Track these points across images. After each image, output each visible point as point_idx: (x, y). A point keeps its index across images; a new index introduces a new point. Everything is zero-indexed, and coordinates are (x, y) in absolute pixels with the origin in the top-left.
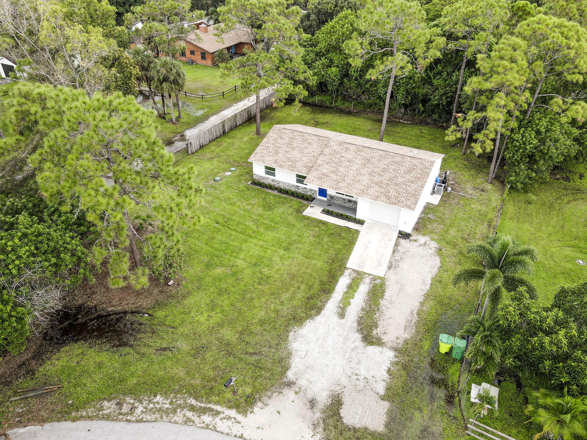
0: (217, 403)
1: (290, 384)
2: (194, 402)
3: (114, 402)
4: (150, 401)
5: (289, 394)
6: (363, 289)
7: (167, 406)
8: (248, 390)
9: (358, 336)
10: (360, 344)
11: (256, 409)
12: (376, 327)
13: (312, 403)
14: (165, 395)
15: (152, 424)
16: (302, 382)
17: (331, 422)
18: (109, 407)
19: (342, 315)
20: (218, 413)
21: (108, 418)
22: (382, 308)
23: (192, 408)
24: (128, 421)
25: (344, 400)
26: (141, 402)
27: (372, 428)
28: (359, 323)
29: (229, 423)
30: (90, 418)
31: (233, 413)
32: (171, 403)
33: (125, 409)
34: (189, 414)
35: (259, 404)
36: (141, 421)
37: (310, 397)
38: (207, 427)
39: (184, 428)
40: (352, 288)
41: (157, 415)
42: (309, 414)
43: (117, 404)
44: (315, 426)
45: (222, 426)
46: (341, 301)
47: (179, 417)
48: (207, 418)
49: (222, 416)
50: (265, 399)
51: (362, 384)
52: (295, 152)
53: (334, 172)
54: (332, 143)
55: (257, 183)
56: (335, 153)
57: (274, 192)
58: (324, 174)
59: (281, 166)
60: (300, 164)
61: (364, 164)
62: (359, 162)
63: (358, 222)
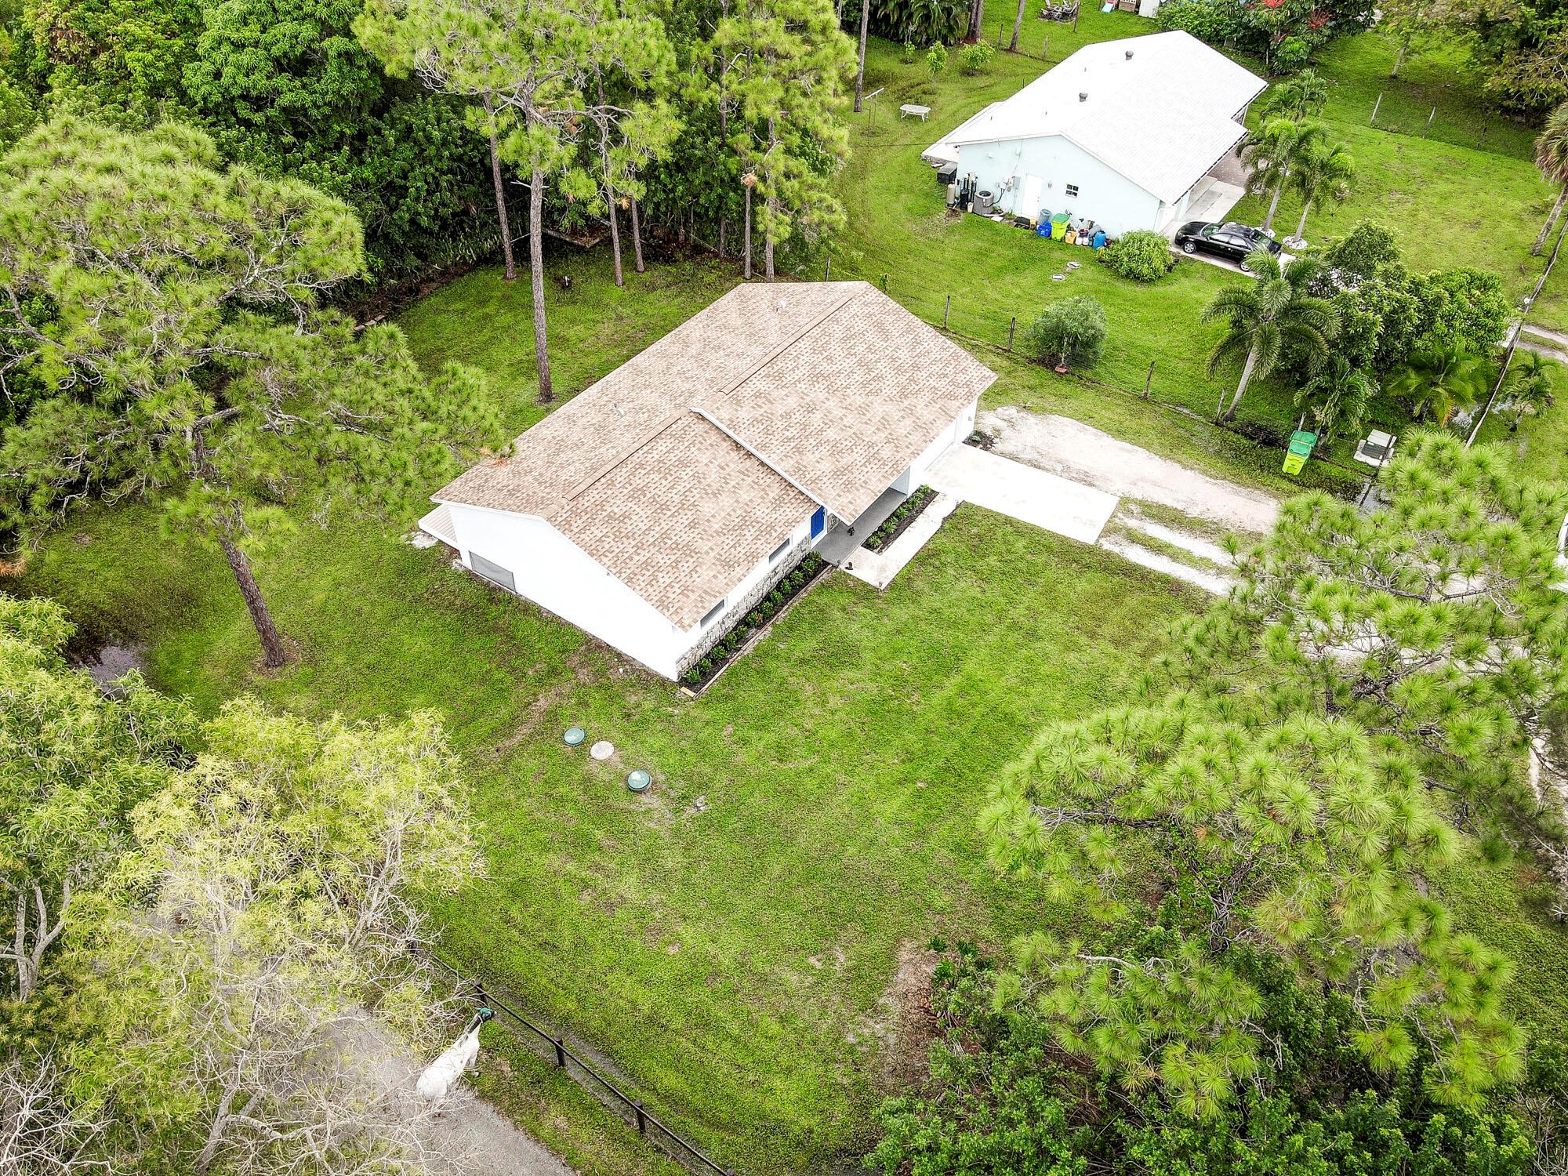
6: (1158, 532)
22: (1209, 517)
40: (1157, 547)
46: (1202, 570)
52: (707, 507)
53: (836, 451)
54: (723, 415)
55: (698, 674)
56: (765, 423)
57: (758, 638)
58: (838, 473)
59: (752, 558)
60: (762, 512)
61: (831, 390)
62: (818, 393)
63: (927, 496)
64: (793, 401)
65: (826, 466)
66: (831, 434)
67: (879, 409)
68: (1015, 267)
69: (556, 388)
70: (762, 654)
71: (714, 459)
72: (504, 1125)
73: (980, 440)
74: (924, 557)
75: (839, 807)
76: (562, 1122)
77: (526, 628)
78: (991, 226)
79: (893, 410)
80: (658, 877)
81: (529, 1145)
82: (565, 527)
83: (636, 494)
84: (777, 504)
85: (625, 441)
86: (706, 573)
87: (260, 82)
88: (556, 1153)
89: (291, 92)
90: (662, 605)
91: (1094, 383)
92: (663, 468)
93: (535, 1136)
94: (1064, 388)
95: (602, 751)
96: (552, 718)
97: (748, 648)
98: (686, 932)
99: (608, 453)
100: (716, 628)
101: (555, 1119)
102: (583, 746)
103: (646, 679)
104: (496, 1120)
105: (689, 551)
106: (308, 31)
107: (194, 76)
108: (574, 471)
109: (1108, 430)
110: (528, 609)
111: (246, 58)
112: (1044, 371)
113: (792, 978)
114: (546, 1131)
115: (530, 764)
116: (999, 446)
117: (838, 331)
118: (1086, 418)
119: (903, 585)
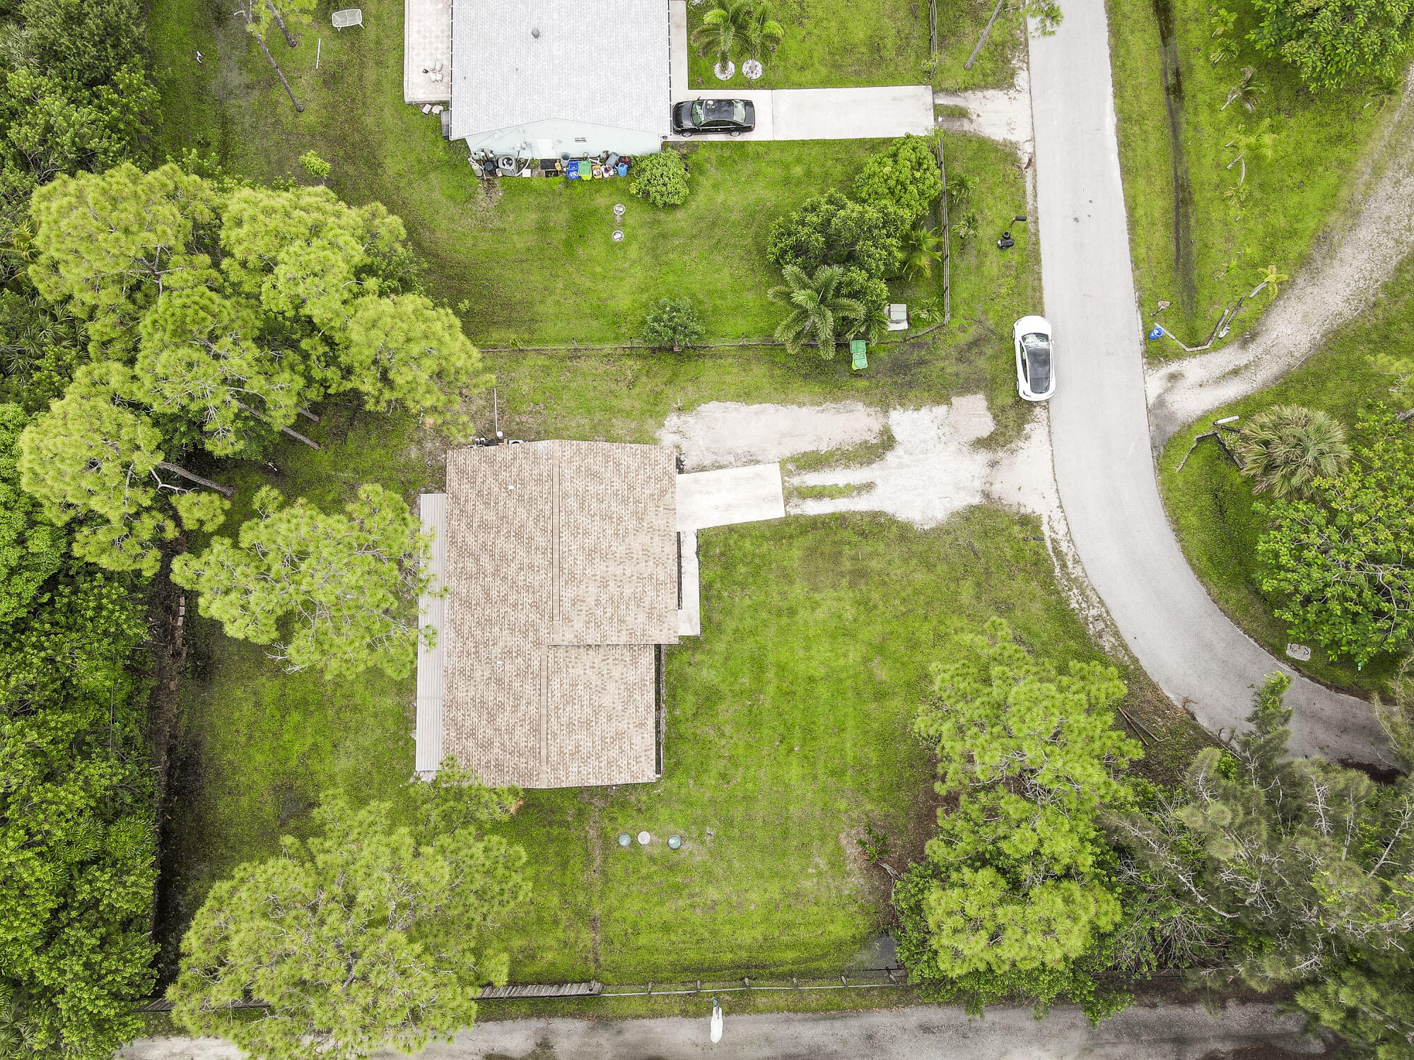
0: (1044, 547)
1: (987, 495)
2: (1057, 570)
3: (1101, 642)
4: (1081, 610)
5: (996, 490)
6: (813, 479)
7: (1075, 591)
8: (1017, 528)
9: (890, 456)
10: (899, 450)
11: (1029, 511)
12: (866, 442)
13: (993, 464)
14: (1066, 602)
15: (1099, 590)
16: (978, 485)
17: (1001, 439)
18: (1107, 642)
19: (869, 486)
20: (1053, 541)
21: (1117, 634)
22: (833, 445)
23: (1064, 566)
24: (1107, 612)
25: (973, 438)
26: (1086, 618)
27: (985, 404)
28: (870, 462)
29: (1055, 525)
30: (1126, 648)
31: (1045, 528)
32: (1070, 590)
33: (1100, 625)
34: (1070, 564)
35: (1022, 511)
36: (1101, 602)
37: (988, 470)
38: (1071, 541)
39: (1083, 559)
40: (819, 494)
41: (1088, 592)
42: (1005, 462)
43: (1101, 637)
44: (1013, 452)
45: (1061, 529)
46: (849, 496)
47: (1076, 572)
48: (1064, 547)
49: (1053, 536)
50: (1014, 509)
51: (946, 429)
52: (607, 701)
53: (638, 601)
54: (569, 637)
56: (592, 619)
57: (663, 717)
58: (651, 617)
60: (634, 677)
61: (604, 557)
62: (600, 567)
64: (593, 589)
65: (642, 618)
66: (628, 591)
67: (637, 543)
68: (579, 238)
70: (672, 725)
71: (585, 666)
72: (745, 1017)
74: (705, 594)
76: (764, 1000)
78: (525, 186)
79: (643, 538)
80: (719, 880)
81: (759, 1017)
83: (570, 728)
84: (635, 663)
85: (531, 695)
88: (771, 1012)
91: (707, 354)
92: (569, 700)
93: (761, 1012)
94: (691, 370)
95: (644, 838)
96: (605, 837)
98: (752, 896)
99: (531, 711)
101: (761, 1001)
102: (634, 843)
104: (741, 1018)
105: (620, 735)
113: (808, 884)
114: (761, 1007)
115: (617, 868)
116: (687, 463)
117: (573, 503)
119: (708, 625)
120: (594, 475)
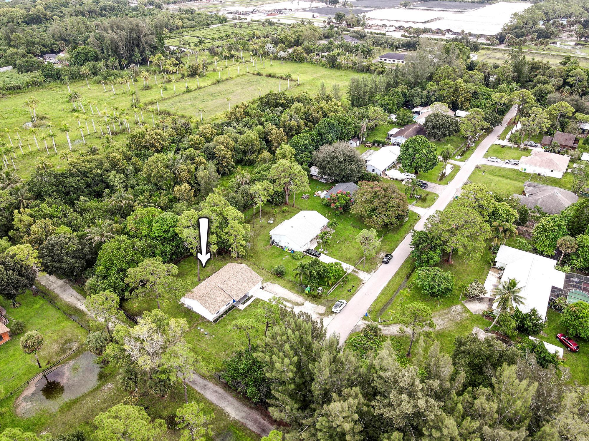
9: (300, 306)
10: (303, 306)
12: (298, 303)
17: (324, 315)
27: (325, 309)
51: (314, 309)
52: (218, 299)
53: (236, 291)
54: (221, 286)
55: (215, 321)
56: (227, 287)
57: (224, 316)
58: (236, 294)
59: (223, 306)
60: (225, 299)
61: (238, 282)
62: (235, 283)
63: (252, 296)
64: (232, 284)
65: (235, 293)
66: (236, 289)
67: (244, 284)
68: (278, 256)
69: (201, 279)
70: (224, 318)
71: (219, 292)
73: (262, 288)
74: (249, 306)
75: (230, 337)
77: (194, 315)
78: (276, 248)
79: (246, 285)
80: (207, 344)
82: (199, 302)
83: (209, 297)
84: (227, 298)
85: (208, 290)
86: (216, 308)
87: (160, 234)
89: (165, 235)
90: (210, 312)
91: (283, 278)
92: (212, 294)
94: (278, 279)
95: (202, 330)
96: (196, 326)
97: (222, 318)
98: (210, 349)
99: (206, 291)
100: (218, 315)
102: (200, 330)
103: (209, 321)
105: (214, 305)
106: (168, 228)
107: (151, 234)
108: (201, 294)
109: (282, 286)
110: (194, 312)
111: (159, 231)
112: (276, 276)
113: (221, 354)
115: (193, 331)
116: (265, 289)
117: (240, 273)
118: (280, 284)
119: (245, 310)
120: (247, 273)
